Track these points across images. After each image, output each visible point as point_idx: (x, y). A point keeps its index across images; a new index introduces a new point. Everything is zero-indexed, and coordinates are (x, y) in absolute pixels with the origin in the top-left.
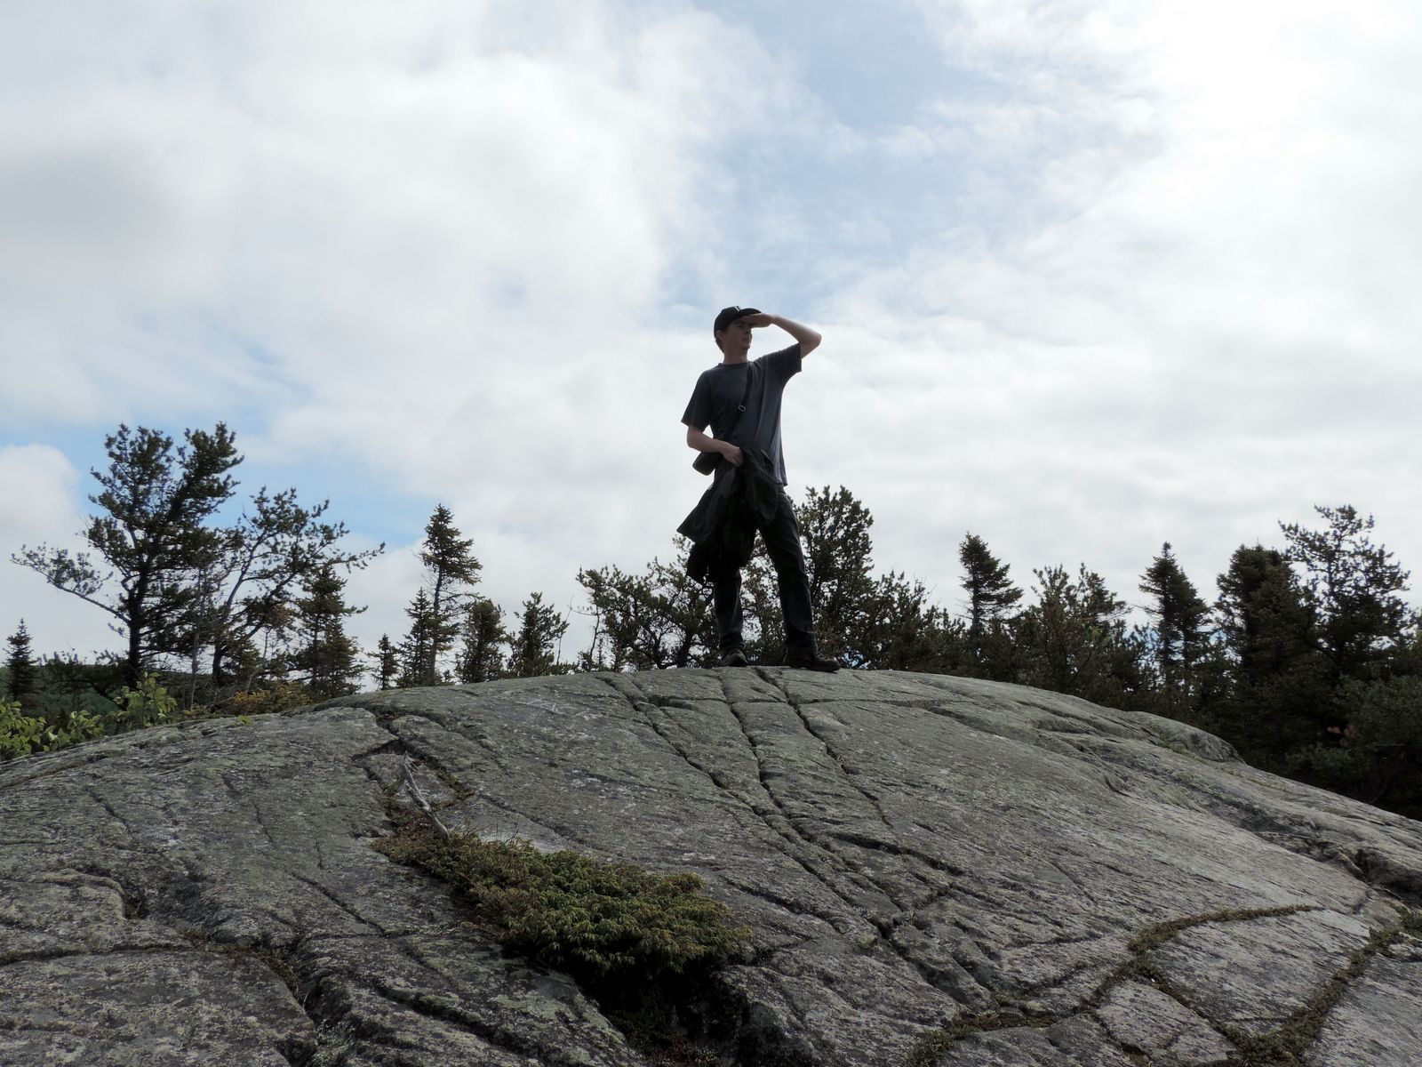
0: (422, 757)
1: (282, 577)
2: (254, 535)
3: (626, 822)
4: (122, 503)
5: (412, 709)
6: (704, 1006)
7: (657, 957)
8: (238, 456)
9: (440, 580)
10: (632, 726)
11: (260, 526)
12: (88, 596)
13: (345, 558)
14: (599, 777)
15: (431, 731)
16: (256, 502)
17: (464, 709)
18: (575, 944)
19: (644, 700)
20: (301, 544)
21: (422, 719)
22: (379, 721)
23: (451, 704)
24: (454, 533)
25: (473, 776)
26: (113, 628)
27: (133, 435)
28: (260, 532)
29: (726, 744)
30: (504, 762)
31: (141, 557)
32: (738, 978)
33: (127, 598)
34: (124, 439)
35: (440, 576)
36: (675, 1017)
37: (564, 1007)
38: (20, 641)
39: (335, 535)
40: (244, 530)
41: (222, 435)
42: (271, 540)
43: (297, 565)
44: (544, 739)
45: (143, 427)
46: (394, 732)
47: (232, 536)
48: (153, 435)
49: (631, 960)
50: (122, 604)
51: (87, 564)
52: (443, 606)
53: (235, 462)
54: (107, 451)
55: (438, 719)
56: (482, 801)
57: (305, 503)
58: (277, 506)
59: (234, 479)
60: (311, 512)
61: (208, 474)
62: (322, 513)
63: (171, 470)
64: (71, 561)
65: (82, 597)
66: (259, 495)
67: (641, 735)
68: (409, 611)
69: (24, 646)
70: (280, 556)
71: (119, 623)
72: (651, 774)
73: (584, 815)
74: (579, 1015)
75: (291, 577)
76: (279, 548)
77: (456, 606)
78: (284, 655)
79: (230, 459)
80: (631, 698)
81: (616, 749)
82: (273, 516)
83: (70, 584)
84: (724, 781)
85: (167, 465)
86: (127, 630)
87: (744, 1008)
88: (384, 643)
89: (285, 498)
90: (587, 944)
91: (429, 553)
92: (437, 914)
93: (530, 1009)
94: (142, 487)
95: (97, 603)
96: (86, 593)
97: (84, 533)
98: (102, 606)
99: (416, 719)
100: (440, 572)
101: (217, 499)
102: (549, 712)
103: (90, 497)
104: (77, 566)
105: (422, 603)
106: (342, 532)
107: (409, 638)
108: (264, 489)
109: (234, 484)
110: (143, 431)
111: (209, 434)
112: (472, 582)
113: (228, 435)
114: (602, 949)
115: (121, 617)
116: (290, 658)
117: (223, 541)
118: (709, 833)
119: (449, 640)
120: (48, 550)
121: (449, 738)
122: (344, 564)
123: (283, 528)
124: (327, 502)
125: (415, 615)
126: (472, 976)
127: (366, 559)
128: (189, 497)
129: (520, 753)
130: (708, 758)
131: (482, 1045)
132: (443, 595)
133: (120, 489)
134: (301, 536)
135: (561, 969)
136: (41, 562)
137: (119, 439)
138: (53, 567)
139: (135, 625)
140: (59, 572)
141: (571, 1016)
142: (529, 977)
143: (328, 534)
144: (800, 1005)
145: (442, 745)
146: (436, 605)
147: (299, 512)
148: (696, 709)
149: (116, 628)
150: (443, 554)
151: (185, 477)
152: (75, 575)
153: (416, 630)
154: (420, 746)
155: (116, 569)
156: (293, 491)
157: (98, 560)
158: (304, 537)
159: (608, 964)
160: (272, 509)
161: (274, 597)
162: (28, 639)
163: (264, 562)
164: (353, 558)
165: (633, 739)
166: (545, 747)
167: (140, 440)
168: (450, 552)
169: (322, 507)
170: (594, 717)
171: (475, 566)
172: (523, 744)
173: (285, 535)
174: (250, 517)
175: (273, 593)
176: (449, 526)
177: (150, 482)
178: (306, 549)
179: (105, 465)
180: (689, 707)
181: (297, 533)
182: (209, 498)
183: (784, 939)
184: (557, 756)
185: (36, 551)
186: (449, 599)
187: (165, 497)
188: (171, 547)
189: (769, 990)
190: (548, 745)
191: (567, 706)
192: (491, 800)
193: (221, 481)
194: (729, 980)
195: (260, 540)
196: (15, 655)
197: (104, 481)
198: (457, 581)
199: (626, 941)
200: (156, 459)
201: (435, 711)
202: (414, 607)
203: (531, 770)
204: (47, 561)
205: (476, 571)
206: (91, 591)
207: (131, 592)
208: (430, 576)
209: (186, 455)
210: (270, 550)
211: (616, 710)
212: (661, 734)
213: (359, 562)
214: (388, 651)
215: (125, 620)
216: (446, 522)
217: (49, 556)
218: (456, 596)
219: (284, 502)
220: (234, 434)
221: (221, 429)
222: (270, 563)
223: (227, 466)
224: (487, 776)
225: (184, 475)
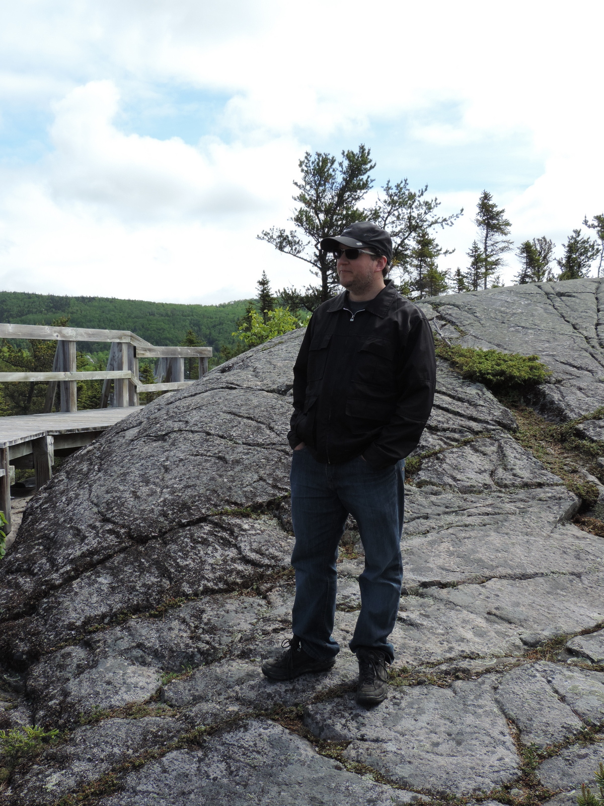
0: (450, 322)
1: (404, 235)
2: (386, 211)
3: (526, 342)
4: (311, 199)
5: (448, 303)
6: (532, 396)
7: (512, 377)
8: (372, 163)
9: (487, 235)
10: (542, 306)
11: (389, 204)
12: (298, 255)
13: (440, 220)
14: (522, 327)
15: (454, 312)
16: (384, 190)
17: (469, 302)
18: (485, 374)
19: (553, 294)
20: (413, 214)
21: (451, 307)
22: (434, 309)
23: (464, 300)
24: (494, 206)
25: (469, 328)
26: (312, 272)
27: (313, 158)
28: (389, 208)
29: (585, 312)
30: (482, 322)
31: (324, 231)
32: (544, 387)
33: (318, 255)
34: (309, 161)
35: (487, 232)
36: (522, 400)
37: (479, 392)
38: (263, 283)
39: (433, 206)
40: (380, 208)
41: (363, 152)
42: (396, 213)
43: (412, 228)
44: (501, 312)
45: (319, 152)
46: (439, 312)
47: (373, 212)
48: (324, 157)
49: (503, 378)
50: (316, 258)
51: (295, 236)
52: (489, 250)
53: (371, 167)
54: (300, 169)
55: (458, 307)
56: (470, 337)
57: (413, 189)
58: (397, 191)
59: (372, 178)
60: (418, 194)
61: (357, 177)
62: (424, 194)
63: (336, 176)
64: (287, 236)
65: (295, 255)
66: (386, 186)
67: (545, 309)
68: (468, 254)
69: (266, 286)
70: (402, 222)
71: (315, 269)
72: (545, 325)
73: (510, 340)
74: (484, 394)
75: (409, 234)
76: (401, 217)
77: (497, 249)
78: (408, 282)
79: (368, 166)
80: (547, 294)
81: (532, 315)
82: (396, 198)
83: (287, 249)
84: (577, 327)
85: (333, 174)
86: (320, 273)
87: (544, 395)
88: (458, 273)
89: (402, 185)
90: (488, 374)
91: (481, 219)
92: (443, 369)
93: (467, 392)
94: (321, 188)
95: (302, 259)
96: (296, 253)
97: (292, 218)
98: (306, 260)
99: (448, 306)
100: (487, 229)
101: (363, 191)
102: (506, 301)
103: (293, 197)
104: (290, 238)
105: (476, 249)
106: (437, 204)
107: (470, 269)
108: (389, 182)
109: (372, 181)
110: (319, 155)
111: (355, 153)
112: (506, 234)
113: (366, 151)
114: (494, 375)
115: (316, 265)
116: (412, 284)
117: (368, 216)
118: (559, 345)
119: (494, 269)
120: (275, 230)
121: (461, 313)
122: (440, 224)
123: (402, 204)
124: (427, 186)
125: (472, 256)
126: (451, 384)
127: (452, 220)
128: (347, 191)
129: (491, 319)
130: (574, 318)
131: (450, 399)
132: (489, 243)
133: (309, 191)
134: (413, 209)
135: (481, 382)
136: (272, 237)
137: (306, 161)
138: (278, 240)
139: (324, 270)
140: (281, 243)
141: (480, 393)
142: (469, 384)
143: (429, 207)
144: (565, 395)
145: (458, 317)
146: (486, 249)
147: (410, 194)
148: (577, 297)
149: (314, 272)
150: (487, 219)
151: (344, 179)
152: (290, 243)
153: (474, 264)
154: (448, 317)
155: (311, 239)
156: (406, 181)
157: (302, 235)
158: (414, 210)
159: (495, 379)
160: (395, 193)
161: (400, 248)
162: (268, 282)
163: (393, 227)
164: (445, 220)
165: (542, 311)
166: (502, 316)
167: (317, 160)
168: (492, 218)
169: (424, 190)
170: (526, 302)
171: (508, 224)
172: (492, 315)
173: (404, 209)
174: (382, 200)
175: (399, 245)
176: (491, 203)
177: (325, 185)
178: (416, 216)
179: (299, 177)
180: (574, 297)
181: (410, 207)
182: (359, 191)
183: (569, 377)
184: (506, 319)
185: (269, 231)
186: (492, 245)
187: (333, 194)
188: (339, 223)
189: (555, 391)
190: (503, 315)
191: (515, 298)
192: (475, 336)
193: (364, 180)
194: (541, 388)
195: (389, 213)
196: (263, 291)
197: (299, 187)
198: (497, 234)
199: (502, 373)
200: (327, 171)
201: (457, 303)
202: (471, 252)
203: (493, 325)
204: (275, 237)
205: (508, 227)
206: (299, 252)
207: (320, 251)
208: (481, 232)
209: (344, 167)
210: (395, 219)
211: (537, 299)
212: (555, 309)
213: (449, 222)
214: (460, 277)
215: (318, 267)
216: (489, 200)
217: (276, 234)
218: (497, 243)
219: (401, 188)
220: (369, 150)
221: (362, 148)
222: (396, 227)
223: (367, 170)
224: (474, 328)
225: (343, 178)
